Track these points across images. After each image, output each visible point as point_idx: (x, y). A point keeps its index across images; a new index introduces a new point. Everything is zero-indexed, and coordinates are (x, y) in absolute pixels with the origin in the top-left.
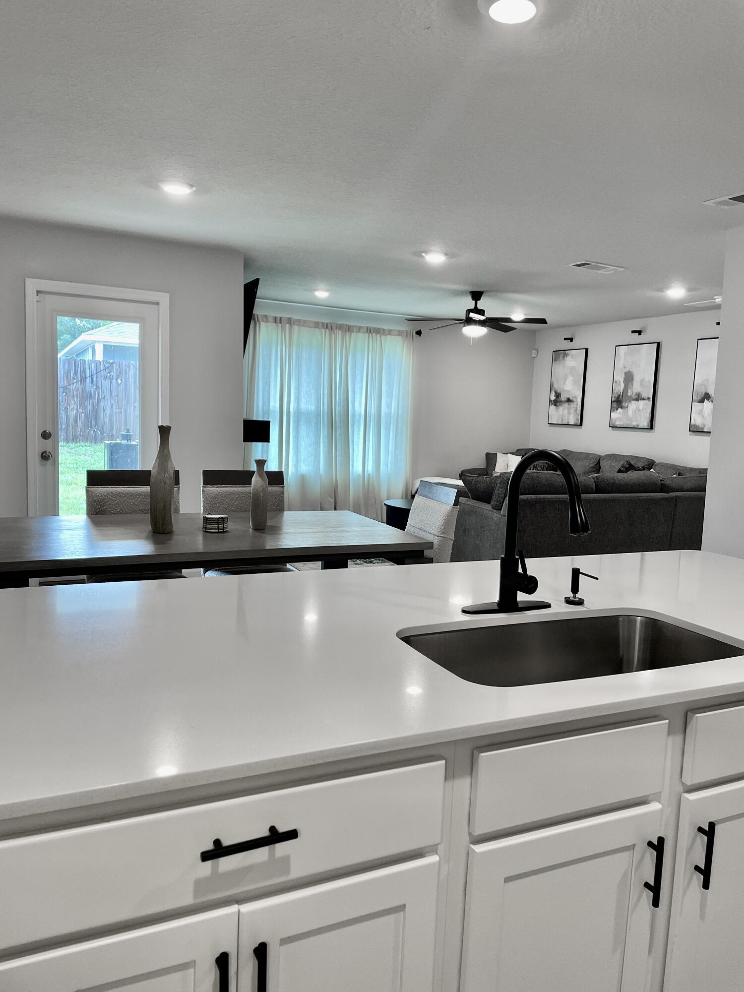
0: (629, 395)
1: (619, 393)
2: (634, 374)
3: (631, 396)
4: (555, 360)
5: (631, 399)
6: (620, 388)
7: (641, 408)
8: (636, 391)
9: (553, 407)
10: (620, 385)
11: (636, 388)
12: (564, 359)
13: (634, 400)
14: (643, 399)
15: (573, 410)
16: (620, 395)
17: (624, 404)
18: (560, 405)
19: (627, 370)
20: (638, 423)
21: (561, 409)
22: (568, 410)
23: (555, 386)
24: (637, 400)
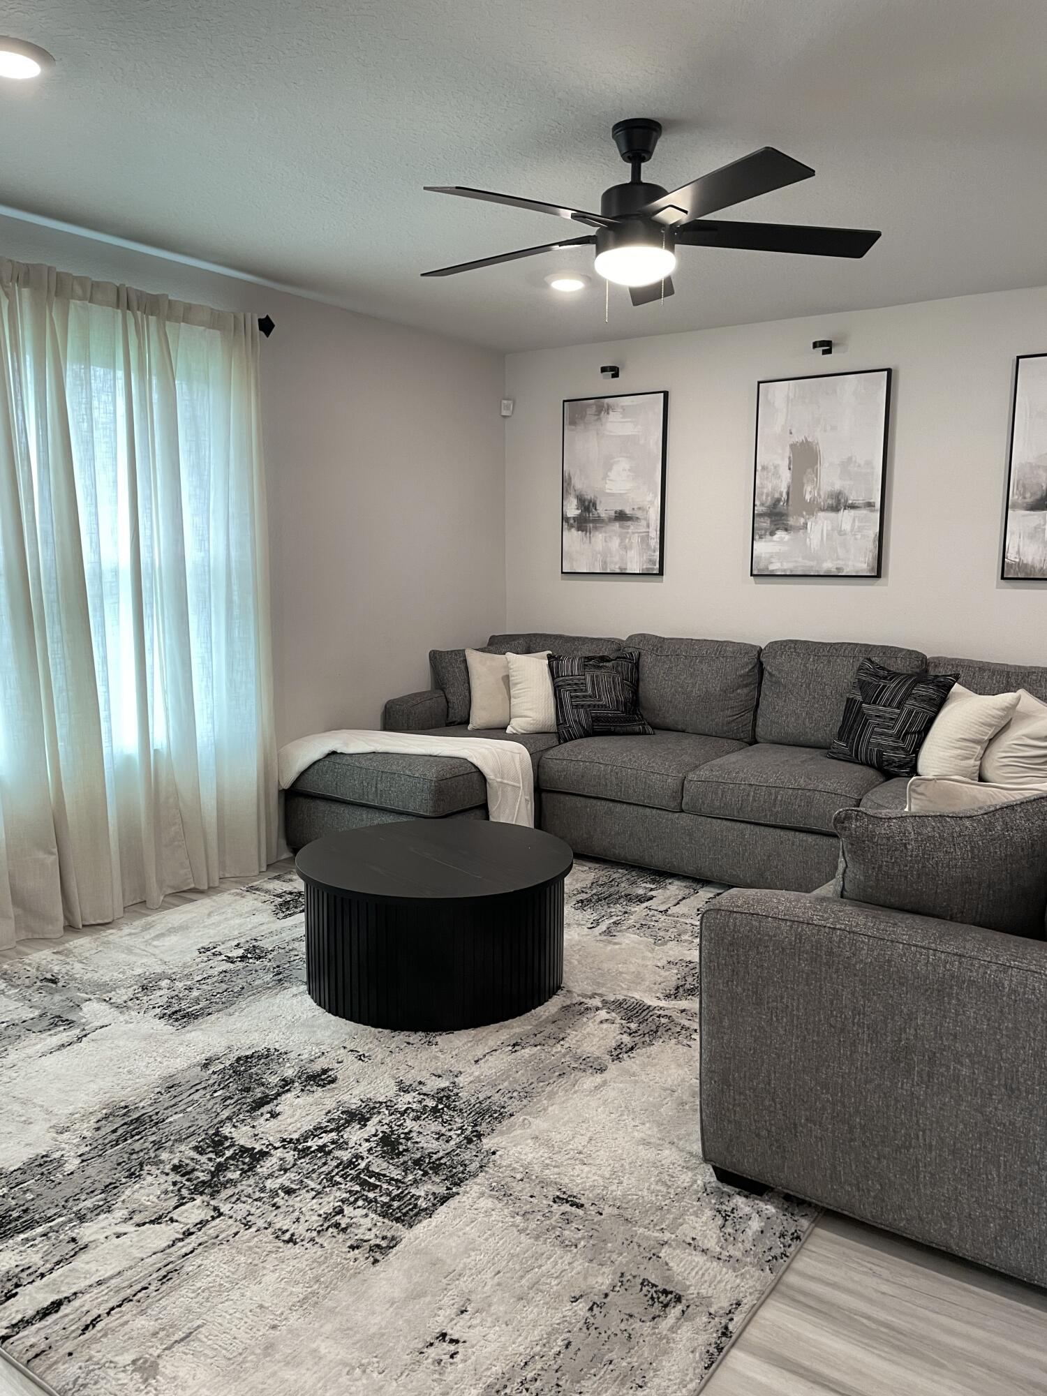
0: (808, 497)
1: (777, 496)
2: (822, 448)
3: (813, 500)
4: (573, 423)
5: (812, 508)
6: (779, 481)
7: (846, 526)
8: (829, 489)
9: (573, 537)
10: (776, 474)
11: (829, 479)
12: (599, 419)
13: (823, 510)
14: (853, 507)
15: (636, 539)
16: (778, 500)
17: (791, 521)
18: (596, 528)
19: (798, 438)
20: (840, 563)
21: (599, 537)
22: (622, 541)
23: (578, 483)
24: (835, 508)
